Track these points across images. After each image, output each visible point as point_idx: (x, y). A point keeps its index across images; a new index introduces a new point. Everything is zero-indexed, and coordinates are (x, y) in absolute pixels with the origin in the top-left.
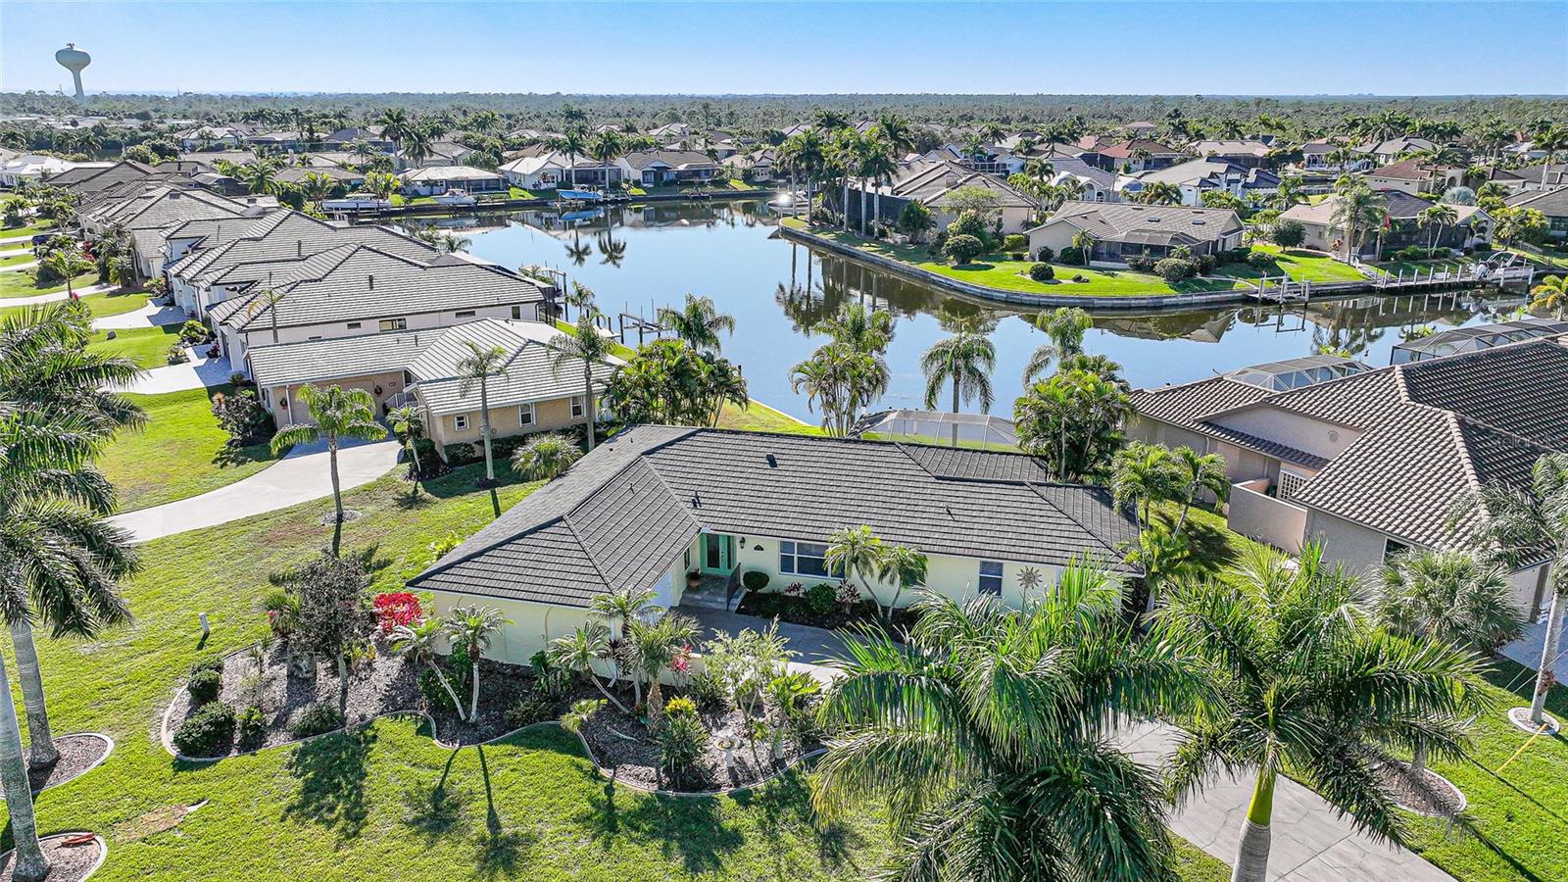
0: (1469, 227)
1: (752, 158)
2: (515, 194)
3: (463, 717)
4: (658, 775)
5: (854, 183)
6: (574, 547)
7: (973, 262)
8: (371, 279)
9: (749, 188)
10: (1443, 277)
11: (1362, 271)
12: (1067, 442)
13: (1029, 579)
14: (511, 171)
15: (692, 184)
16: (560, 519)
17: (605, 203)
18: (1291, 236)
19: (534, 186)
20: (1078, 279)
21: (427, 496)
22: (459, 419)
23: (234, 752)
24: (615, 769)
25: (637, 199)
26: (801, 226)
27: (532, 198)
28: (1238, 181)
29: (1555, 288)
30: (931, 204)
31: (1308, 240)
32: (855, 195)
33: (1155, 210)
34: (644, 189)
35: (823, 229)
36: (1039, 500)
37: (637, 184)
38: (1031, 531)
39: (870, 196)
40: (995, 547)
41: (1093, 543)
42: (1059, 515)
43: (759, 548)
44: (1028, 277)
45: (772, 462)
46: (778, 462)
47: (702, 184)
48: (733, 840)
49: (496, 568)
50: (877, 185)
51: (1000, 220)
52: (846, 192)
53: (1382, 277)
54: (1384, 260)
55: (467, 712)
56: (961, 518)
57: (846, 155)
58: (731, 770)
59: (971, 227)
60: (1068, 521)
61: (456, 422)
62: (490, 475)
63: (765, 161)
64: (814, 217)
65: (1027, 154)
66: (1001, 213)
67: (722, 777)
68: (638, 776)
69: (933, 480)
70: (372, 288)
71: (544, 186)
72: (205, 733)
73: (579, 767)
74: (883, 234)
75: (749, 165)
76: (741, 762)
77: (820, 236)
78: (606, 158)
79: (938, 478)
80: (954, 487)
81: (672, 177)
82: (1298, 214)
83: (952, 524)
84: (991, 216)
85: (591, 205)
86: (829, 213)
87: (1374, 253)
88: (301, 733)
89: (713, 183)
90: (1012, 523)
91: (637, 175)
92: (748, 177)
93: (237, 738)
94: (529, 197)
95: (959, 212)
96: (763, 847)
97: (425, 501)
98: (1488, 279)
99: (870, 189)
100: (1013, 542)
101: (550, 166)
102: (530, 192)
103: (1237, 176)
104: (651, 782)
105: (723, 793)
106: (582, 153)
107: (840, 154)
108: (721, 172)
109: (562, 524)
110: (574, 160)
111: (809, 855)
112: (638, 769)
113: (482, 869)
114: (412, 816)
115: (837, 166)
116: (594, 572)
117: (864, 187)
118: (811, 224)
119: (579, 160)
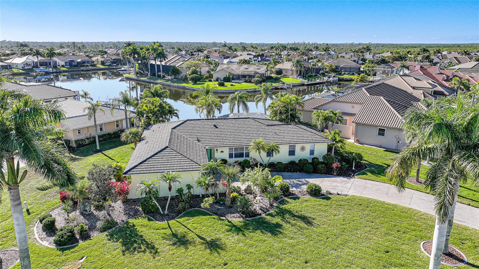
0: (320, 69)
1: (104, 57)
2: (15, 71)
3: (162, 213)
4: (240, 215)
5: (153, 62)
6: (177, 154)
7: (198, 83)
9: (104, 67)
10: (318, 81)
11: (300, 80)
13: (303, 149)
14: (10, 63)
15: (84, 66)
16: (167, 147)
17: (53, 73)
18: (279, 72)
19: (22, 67)
20: (232, 85)
21: (77, 157)
22: (79, 131)
23: (80, 241)
25: (64, 71)
26: (133, 76)
27: (23, 72)
28: (256, 60)
29: (358, 77)
30: (180, 66)
31: (284, 73)
32: (152, 65)
33: (246, 66)
34: (66, 68)
36: (298, 128)
37: (63, 66)
38: (300, 136)
39: (158, 66)
40: (293, 141)
41: (318, 137)
42: (305, 131)
43: (222, 152)
44: (217, 85)
45: (215, 127)
46: (218, 126)
47: (87, 66)
48: (278, 226)
49: (154, 164)
50: (161, 61)
51: (200, 71)
52: (149, 65)
53: (306, 82)
54: (304, 77)
55: (164, 209)
56: (280, 135)
57: (149, 52)
58: (261, 209)
59: (194, 72)
60: (308, 132)
61: (78, 132)
62: (98, 148)
63: (108, 58)
64: (137, 73)
65: (191, 55)
66: (201, 69)
67: (260, 212)
68: (234, 217)
69: (266, 126)
71: (26, 68)
72: (68, 236)
73: (214, 218)
74: (164, 77)
75: (103, 59)
76: (261, 207)
77: (141, 78)
78: (51, 57)
79: (267, 125)
80: (273, 127)
81: (76, 64)
82: (279, 66)
83: (278, 136)
84: (198, 69)
85: (47, 73)
86: (142, 72)
87: (301, 75)
88: (103, 230)
89: (91, 65)
90: (294, 134)
91: (63, 63)
92: (103, 63)
93: (78, 237)
94: (21, 71)
95: (190, 69)
96: (288, 225)
97: (78, 159)
98: (329, 81)
99: (158, 63)
100: (298, 139)
101: (28, 60)
102: (22, 70)
103: (256, 59)
104: (239, 217)
105: (263, 215)
106: (41, 56)
107: (147, 52)
108: (93, 62)
109: (169, 148)
110: (38, 58)
111: (302, 224)
112: (232, 215)
113: (211, 250)
114: (171, 243)
115: (145, 56)
116: (190, 160)
117: (156, 62)
118: (136, 75)
119: (40, 58)
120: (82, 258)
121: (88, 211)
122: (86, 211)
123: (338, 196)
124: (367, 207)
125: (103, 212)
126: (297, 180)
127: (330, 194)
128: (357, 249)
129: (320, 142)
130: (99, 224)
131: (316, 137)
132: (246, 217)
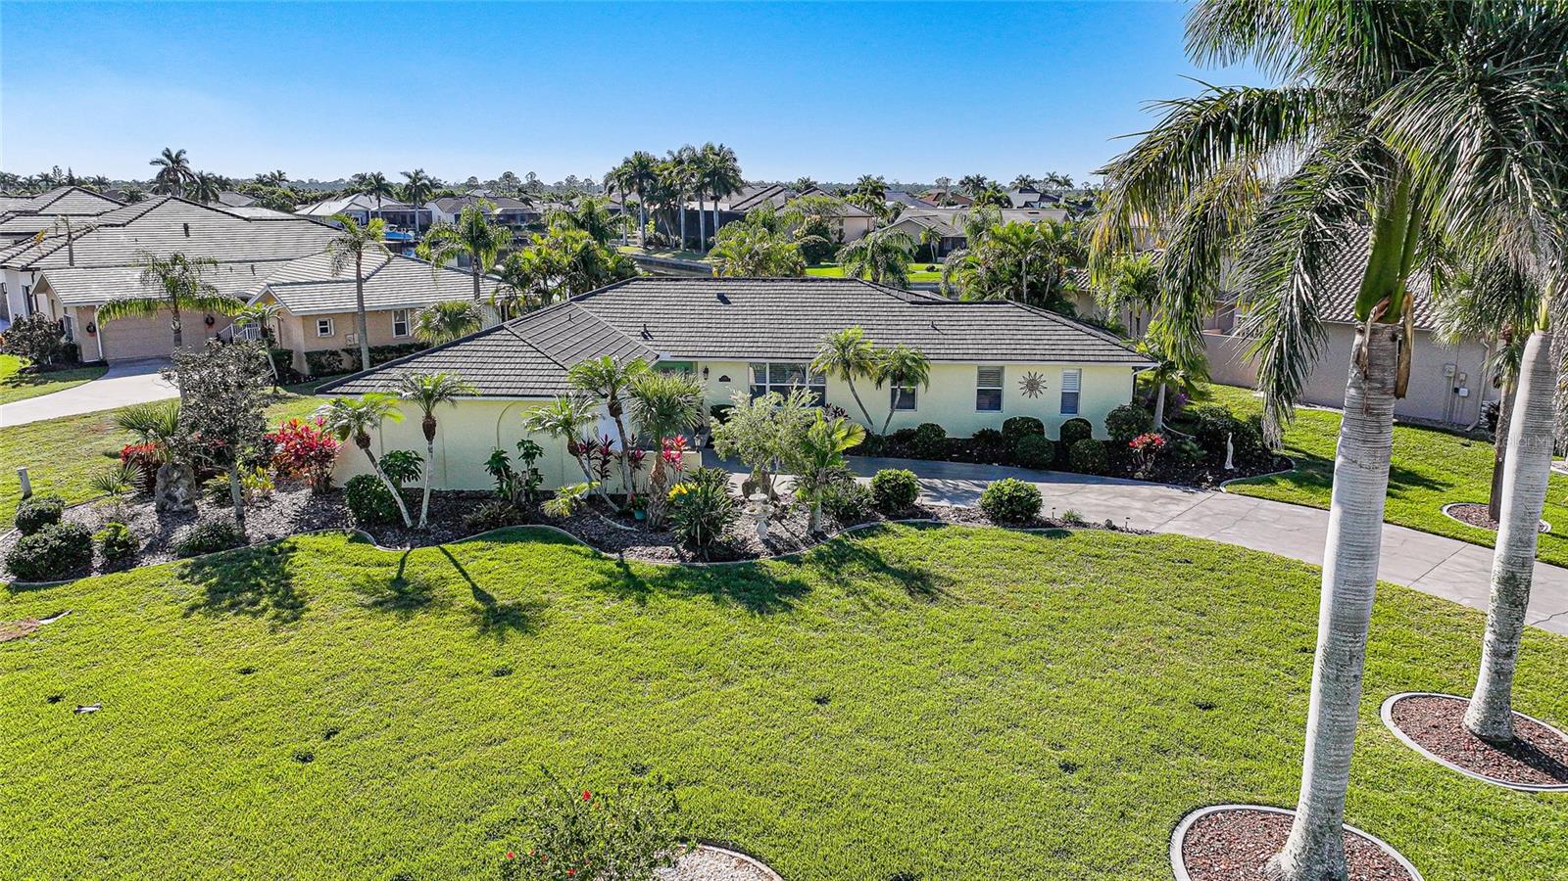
3: (409, 523)
4: (677, 551)
5: (695, 205)
7: (822, 263)
8: (186, 228)
12: (1028, 287)
13: (1032, 385)
14: (309, 215)
16: (500, 328)
20: (929, 270)
22: (321, 323)
23: (95, 575)
24: (621, 553)
32: (692, 215)
35: (658, 251)
36: (1028, 313)
38: (1028, 337)
39: (709, 214)
40: (995, 352)
41: (1097, 342)
42: (1054, 323)
43: (725, 379)
45: (723, 299)
46: (731, 300)
48: (799, 589)
50: (715, 198)
51: (841, 230)
52: (683, 214)
55: (415, 517)
56: (951, 332)
57: (683, 170)
58: (765, 542)
59: (817, 230)
61: (318, 327)
64: (648, 242)
66: (841, 223)
67: (760, 548)
68: (653, 555)
69: (908, 305)
70: (188, 236)
73: (576, 552)
76: (774, 536)
77: (657, 255)
78: (415, 199)
79: (912, 303)
80: (934, 310)
83: (941, 336)
84: (833, 226)
86: (663, 237)
88: (189, 552)
89: (530, 228)
90: (1006, 332)
91: (450, 219)
93: (97, 563)
95: (803, 218)
96: (836, 591)
99: (709, 206)
100: (1013, 347)
101: (353, 207)
103: (1050, 203)
104: (672, 557)
105: (765, 560)
106: (389, 194)
107: (675, 171)
108: (537, 217)
109: (505, 332)
110: (380, 201)
111: (895, 592)
112: (650, 550)
113: (484, 631)
114: (370, 601)
115: (671, 185)
116: (557, 367)
117: (701, 205)
118: (645, 248)
119: (385, 202)
120: (56, 615)
121: (182, 501)
122: (175, 500)
123: (1109, 532)
124: (1212, 570)
125: (226, 510)
126: (976, 482)
127: (1078, 523)
128: (1073, 683)
129: (1101, 358)
130: (182, 534)
131: (1089, 342)
132: (694, 559)
